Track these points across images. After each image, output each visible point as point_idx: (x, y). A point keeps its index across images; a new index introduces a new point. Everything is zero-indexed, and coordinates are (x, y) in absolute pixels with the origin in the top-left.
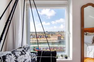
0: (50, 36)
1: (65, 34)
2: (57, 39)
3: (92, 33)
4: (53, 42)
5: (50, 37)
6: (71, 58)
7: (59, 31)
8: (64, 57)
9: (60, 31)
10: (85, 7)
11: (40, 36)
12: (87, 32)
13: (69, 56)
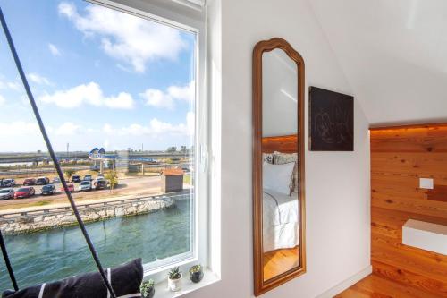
0: (122, 178)
1: (194, 161)
2: (159, 190)
3: (289, 155)
4: (141, 209)
5: (116, 186)
6: (216, 275)
7: (173, 149)
8: (188, 277)
9: (178, 149)
10: (265, 50)
11: (44, 182)
12: (276, 153)
13: (209, 268)
